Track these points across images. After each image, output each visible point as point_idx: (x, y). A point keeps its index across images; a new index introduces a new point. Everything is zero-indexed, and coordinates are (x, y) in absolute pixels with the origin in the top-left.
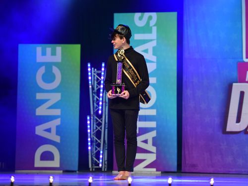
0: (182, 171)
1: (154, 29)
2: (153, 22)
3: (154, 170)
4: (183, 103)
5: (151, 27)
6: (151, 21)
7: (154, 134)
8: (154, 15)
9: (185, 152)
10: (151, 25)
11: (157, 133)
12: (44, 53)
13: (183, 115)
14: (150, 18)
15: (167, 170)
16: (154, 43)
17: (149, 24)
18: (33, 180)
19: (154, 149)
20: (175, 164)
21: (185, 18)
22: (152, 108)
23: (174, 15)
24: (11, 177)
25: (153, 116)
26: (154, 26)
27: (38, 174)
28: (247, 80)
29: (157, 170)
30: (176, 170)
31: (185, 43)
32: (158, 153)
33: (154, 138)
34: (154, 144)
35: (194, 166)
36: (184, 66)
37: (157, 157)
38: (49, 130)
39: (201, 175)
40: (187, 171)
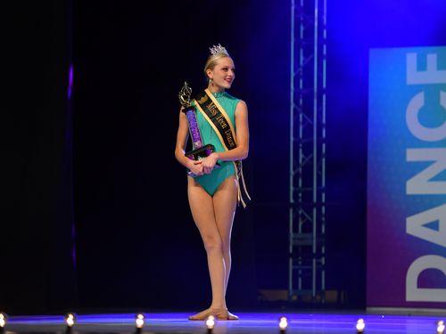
12: (422, 66)
18: (404, 328)
24: (356, 321)
27: (409, 315)
38: (434, 226)
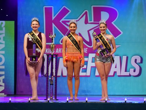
0: (17, 94)
1: (4, 29)
2: (3, 25)
3: (3, 94)
4: (17, 63)
5: (2, 28)
6: (2, 25)
7: (3, 77)
8: (4, 22)
9: (18, 85)
10: (2, 27)
11: (5, 77)
13: (17, 69)
14: (2, 23)
15: (9, 94)
16: (4, 35)
17: (1, 26)
19: (3, 84)
20: (13, 91)
21: (18, 24)
22: (2, 65)
23: (13, 23)
25: (3, 69)
26: (4, 27)
28: (46, 52)
29: (5, 94)
30: (13, 94)
31: (18, 35)
32: (5, 86)
33: (3, 79)
34: (3, 82)
35: (22, 92)
36: (18, 46)
37: (5, 88)
39: (25, 96)
40: (19, 94)
